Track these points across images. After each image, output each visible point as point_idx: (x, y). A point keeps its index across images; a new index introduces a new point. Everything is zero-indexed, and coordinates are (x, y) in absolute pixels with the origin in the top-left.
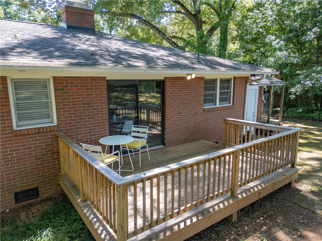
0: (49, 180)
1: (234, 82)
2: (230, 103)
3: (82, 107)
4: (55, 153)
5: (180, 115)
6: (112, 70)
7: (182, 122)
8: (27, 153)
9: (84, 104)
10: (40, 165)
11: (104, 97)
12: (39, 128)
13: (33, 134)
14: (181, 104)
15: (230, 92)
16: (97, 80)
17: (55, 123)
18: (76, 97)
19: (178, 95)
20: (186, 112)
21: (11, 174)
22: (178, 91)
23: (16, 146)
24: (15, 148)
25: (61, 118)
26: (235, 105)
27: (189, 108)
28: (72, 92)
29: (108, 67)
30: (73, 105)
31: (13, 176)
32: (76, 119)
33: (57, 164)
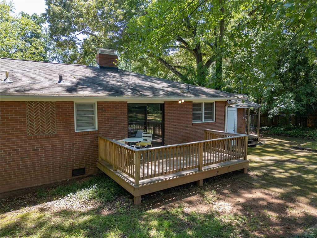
0: (91, 164)
1: (216, 105)
2: (213, 120)
3: (112, 120)
4: (96, 147)
5: (175, 127)
6: (131, 98)
7: (177, 132)
8: (81, 146)
9: (114, 118)
10: (87, 154)
11: (126, 114)
12: (88, 132)
13: (85, 135)
14: (176, 120)
15: (213, 112)
16: (121, 103)
17: (97, 129)
18: (109, 113)
19: (174, 114)
20: (179, 125)
21: (71, 158)
22: (173, 111)
23: (75, 142)
24: (75, 143)
25: (100, 126)
26: (216, 122)
27: (182, 122)
28: (107, 111)
29: (129, 97)
30: (107, 118)
31: (73, 160)
32: (109, 127)
33: (96, 154)
